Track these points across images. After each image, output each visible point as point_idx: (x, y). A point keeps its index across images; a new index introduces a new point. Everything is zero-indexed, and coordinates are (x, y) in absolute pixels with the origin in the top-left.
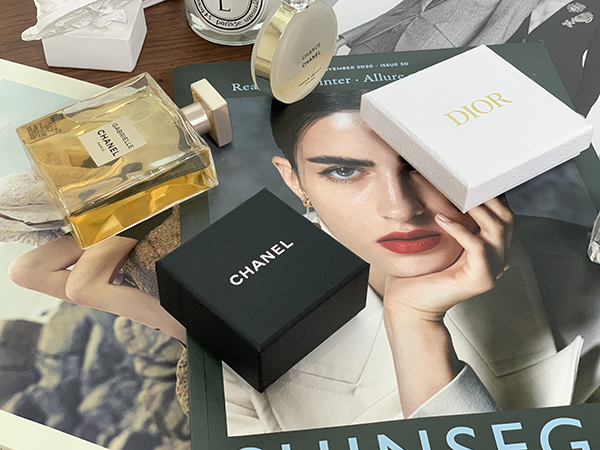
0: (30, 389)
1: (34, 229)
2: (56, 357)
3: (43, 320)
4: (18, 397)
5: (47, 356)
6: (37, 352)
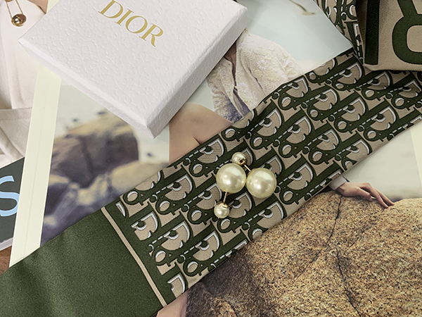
0: (74, 186)
1: (232, 97)
2: (110, 189)
3: (143, 158)
4: (64, 180)
5: (109, 180)
6: (110, 171)
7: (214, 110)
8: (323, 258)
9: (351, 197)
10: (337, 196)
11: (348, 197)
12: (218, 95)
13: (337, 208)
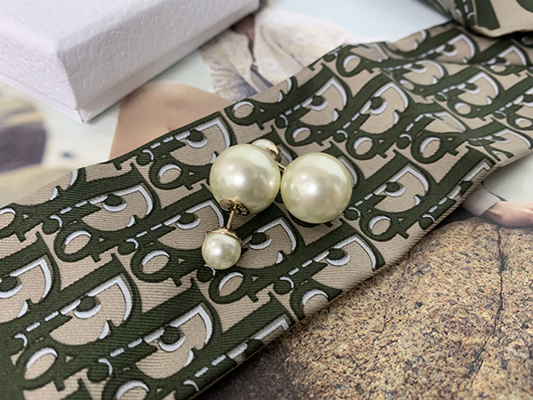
7: (212, 91)
8: (496, 363)
9: (518, 227)
10: (488, 226)
11: (514, 227)
12: (221, 72)
13: (495, 249)
